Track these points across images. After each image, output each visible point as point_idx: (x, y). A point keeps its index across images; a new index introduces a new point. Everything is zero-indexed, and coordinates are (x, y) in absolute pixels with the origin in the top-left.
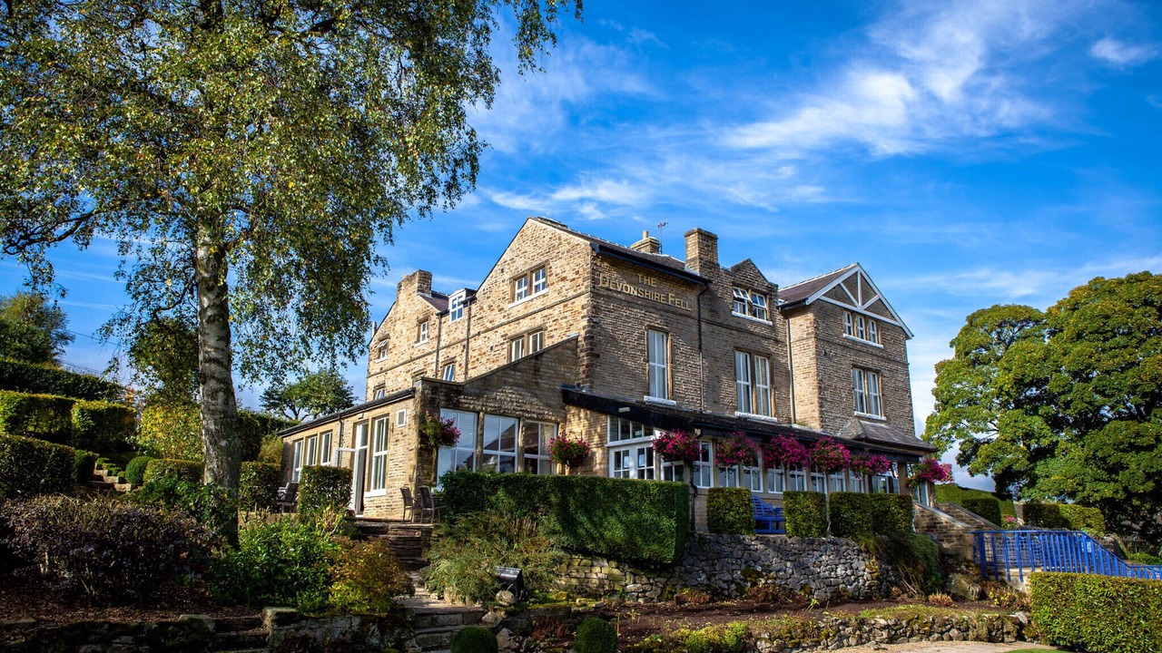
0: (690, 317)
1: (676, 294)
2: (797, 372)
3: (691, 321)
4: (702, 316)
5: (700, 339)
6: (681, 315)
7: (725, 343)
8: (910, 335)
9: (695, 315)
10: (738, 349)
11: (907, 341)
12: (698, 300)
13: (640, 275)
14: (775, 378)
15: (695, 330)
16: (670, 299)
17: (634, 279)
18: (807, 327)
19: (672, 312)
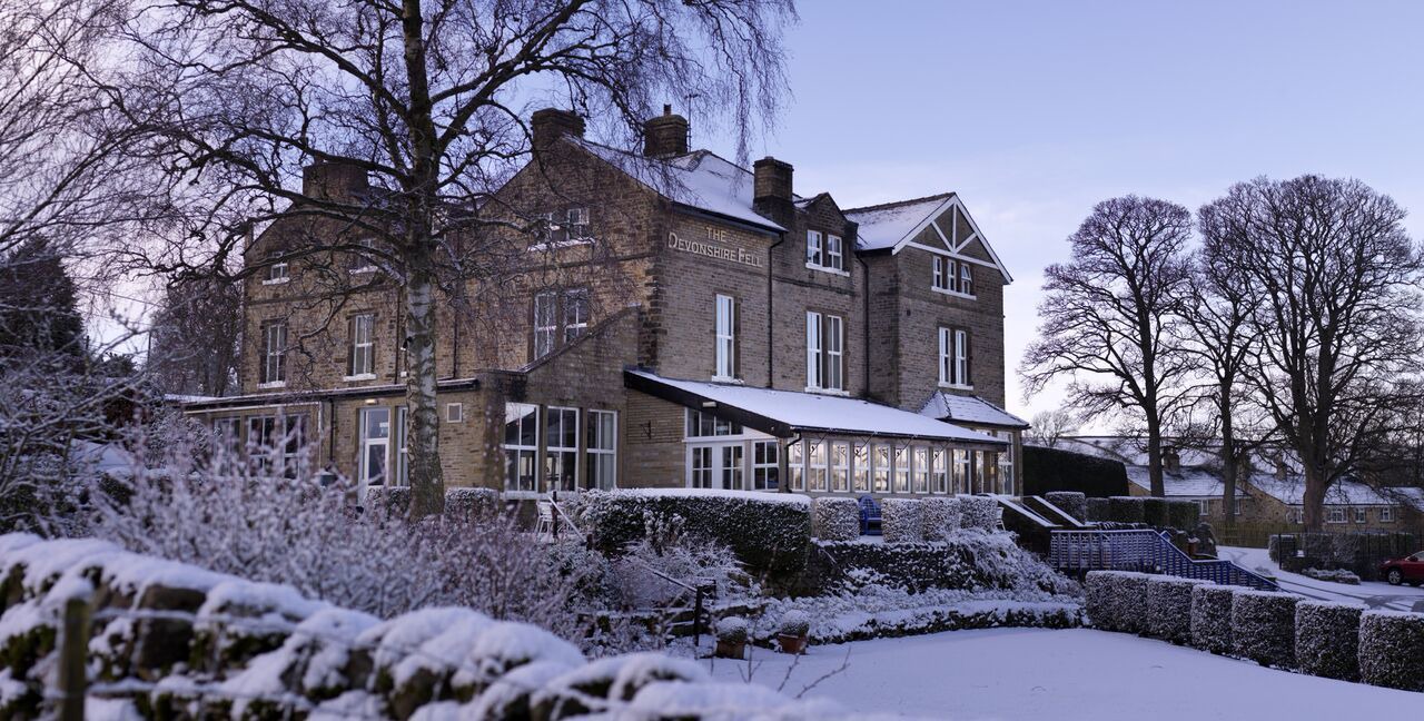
0: (760, 275)
1: (747, 248)
2: (875, 334)
3: (761, 279)
4: (773, 272)
5: (770, 302)
6: (750, 273)
7: (796, 304)
8: (1009, 280)
9: (765, 272)
10: (810, 309)
11: (1004, 287)
12: (770, 253)
13: (710, 229)
14: (849, 342)
15: (765, 290)
16: (740, 255)
17: (703, 234)
18: (891, 281)
19: (742, 271)
